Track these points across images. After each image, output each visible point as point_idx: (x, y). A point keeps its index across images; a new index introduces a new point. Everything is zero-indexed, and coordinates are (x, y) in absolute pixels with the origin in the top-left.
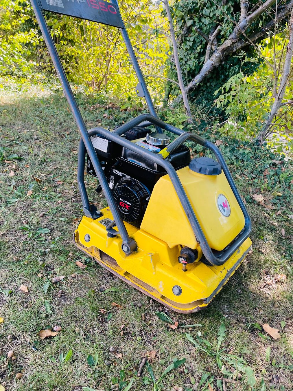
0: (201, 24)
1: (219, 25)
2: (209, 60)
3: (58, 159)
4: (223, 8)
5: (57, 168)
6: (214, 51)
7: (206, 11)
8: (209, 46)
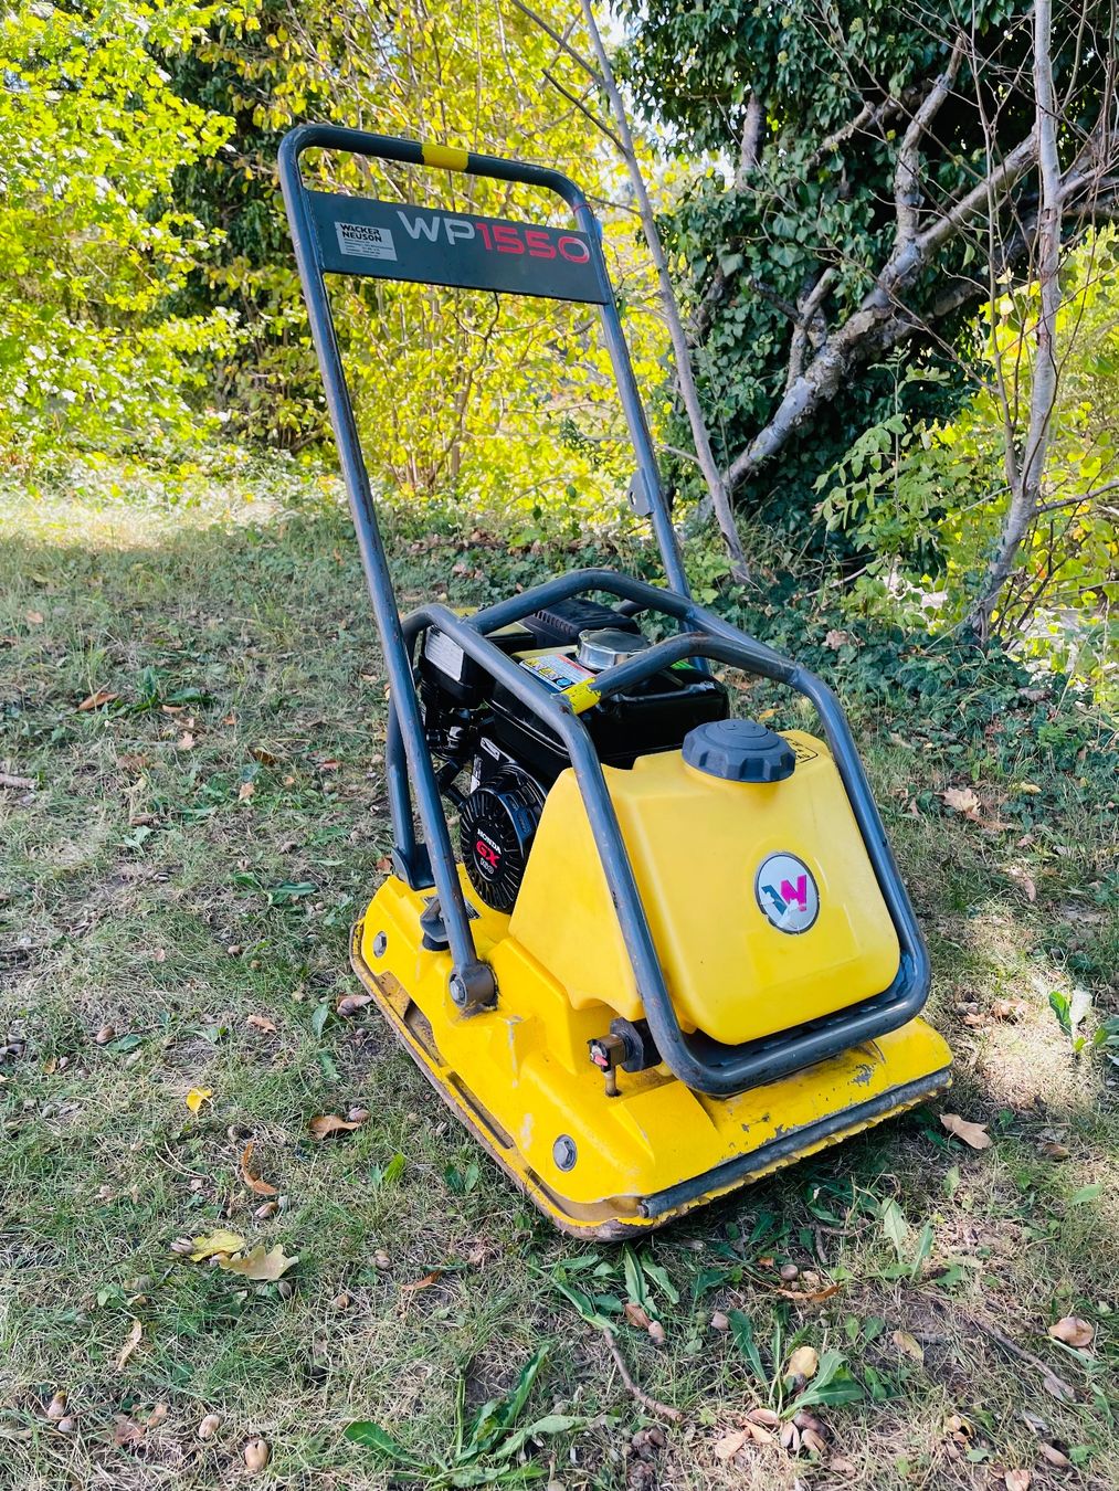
0: (771, 265)
1: (829, 265)
2: (800, 378)
3: (321, 699)
4: (841, 214)
5: (320, 725)
6: (819, 349)
7: (783, 225)
8: (798, 334)
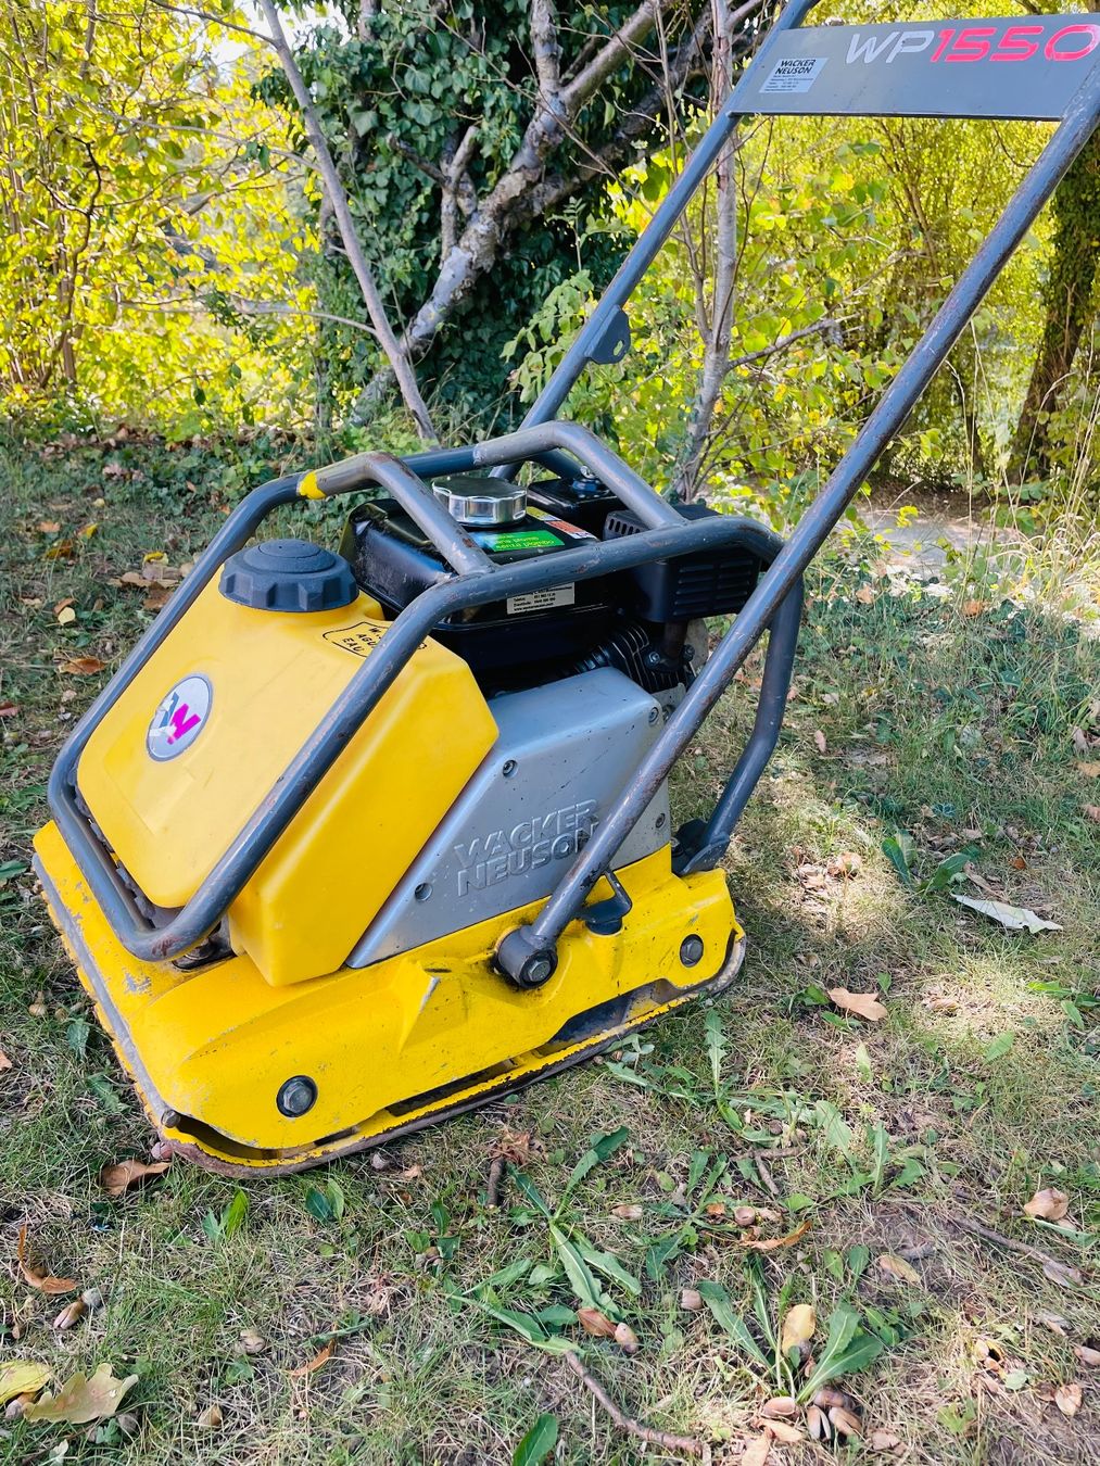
0: (408, 124)
1: (471, 123)
2: (455, 249)
4: (476, 65)
6: (470, 217)
7: (416, 79)
8: (447, 199)
